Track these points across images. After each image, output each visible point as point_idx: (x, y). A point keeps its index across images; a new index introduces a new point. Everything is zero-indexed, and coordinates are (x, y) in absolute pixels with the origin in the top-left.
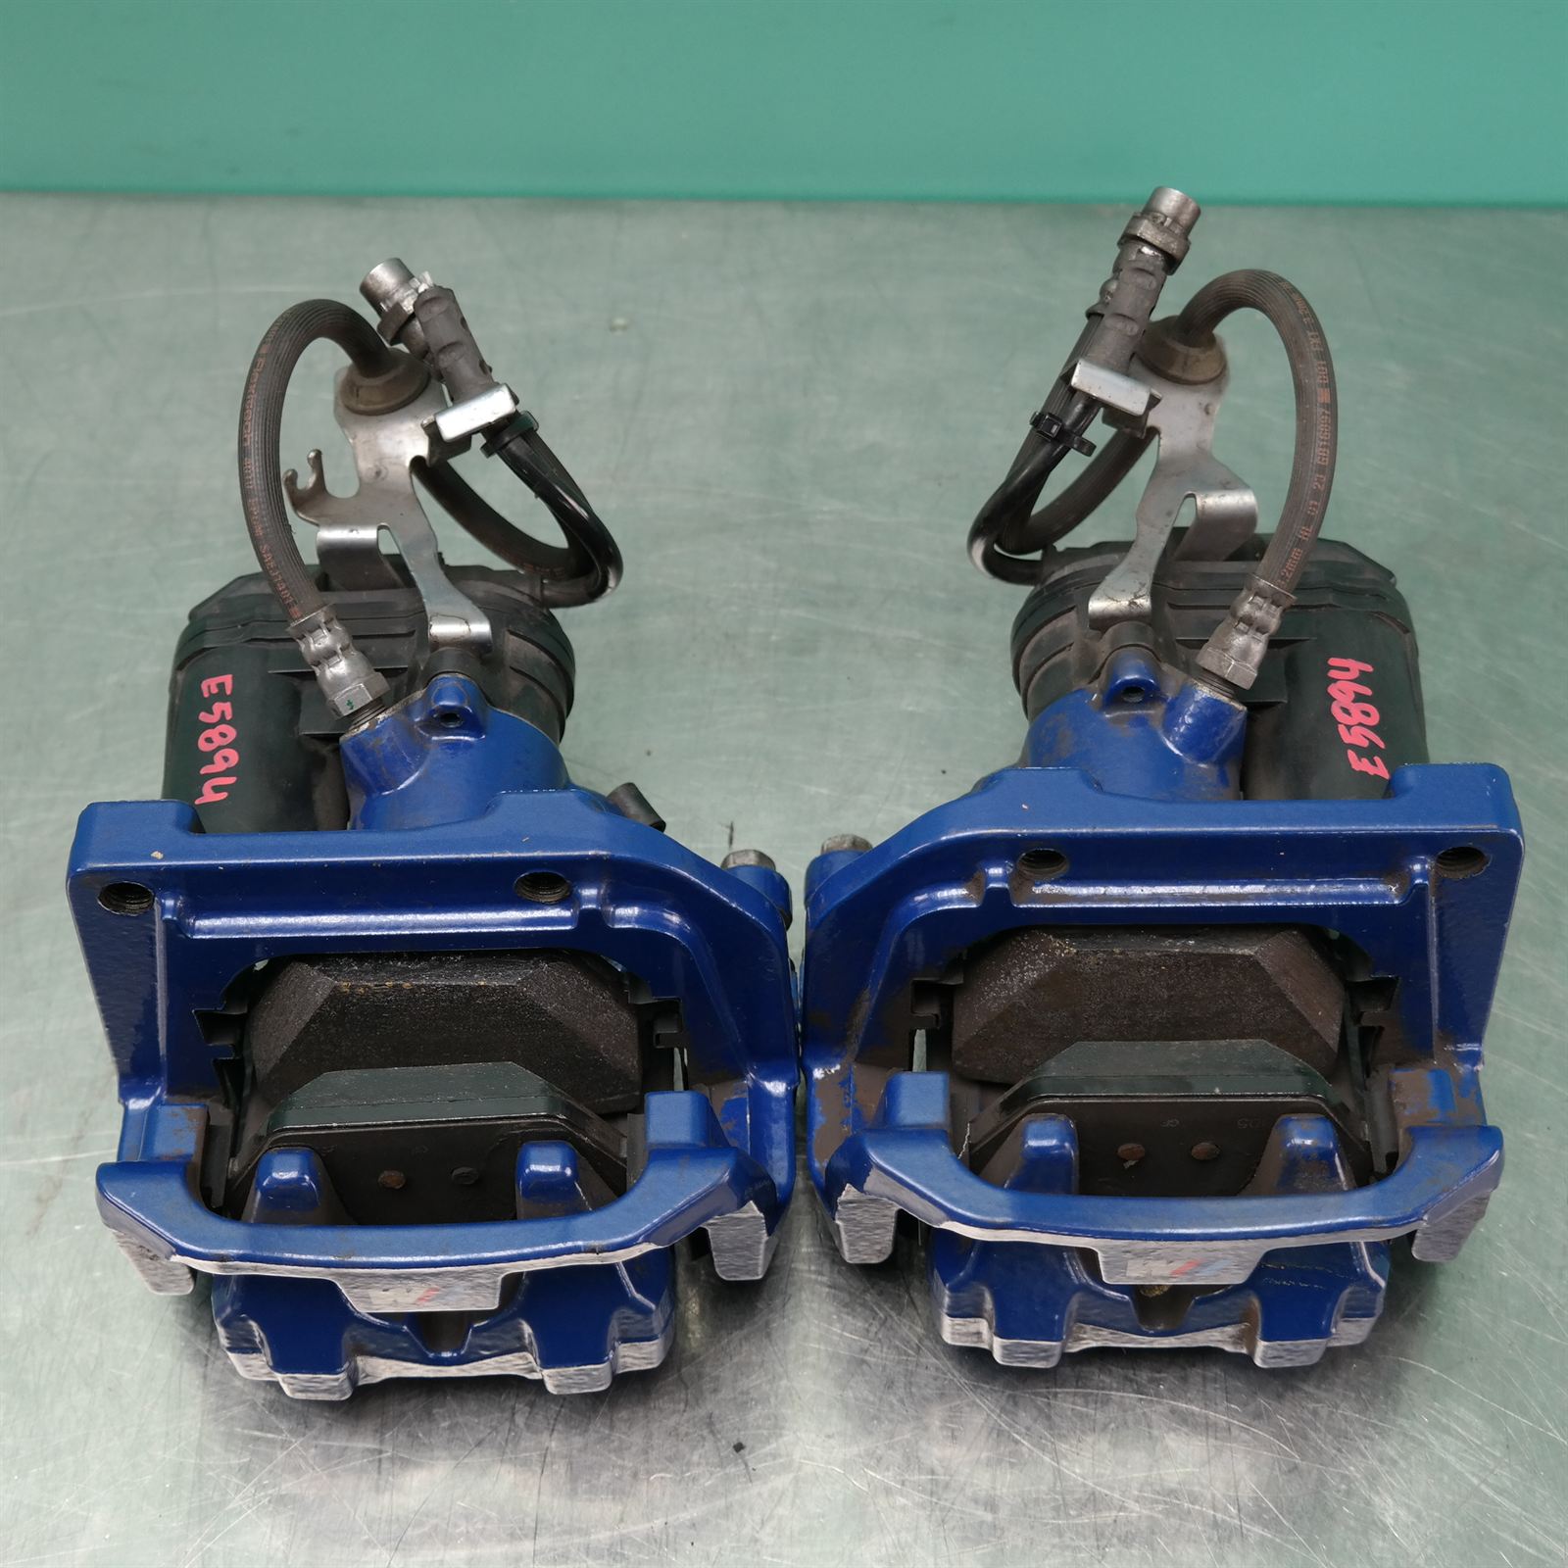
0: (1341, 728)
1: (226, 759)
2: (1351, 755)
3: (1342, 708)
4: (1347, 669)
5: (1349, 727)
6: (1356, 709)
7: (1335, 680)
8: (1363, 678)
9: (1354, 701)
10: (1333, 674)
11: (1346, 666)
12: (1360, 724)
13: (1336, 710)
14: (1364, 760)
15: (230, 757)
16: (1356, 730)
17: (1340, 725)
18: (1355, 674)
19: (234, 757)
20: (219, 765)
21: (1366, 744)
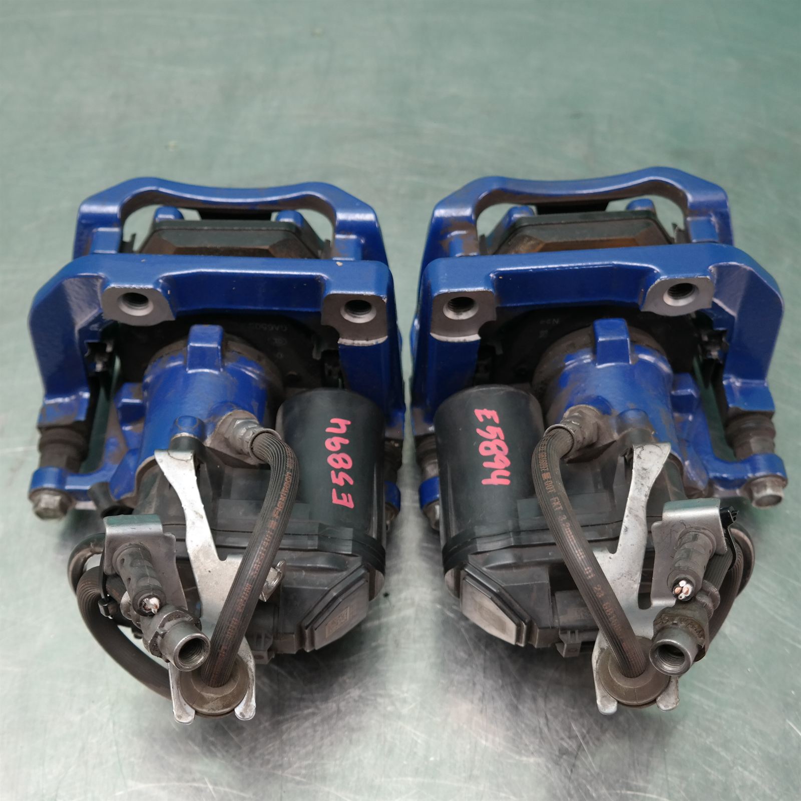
0: (502, 437)
1: (333, 444)
2: (497, 420)
3: (502, 450)
4: (499, 477)
5: (498, 438)
6: (494, 450)
7: (506, 469)
8: (488, 473)
9: (494, 455)
10: (507, 474)
11: (498, 479)
12: (491, 440)
13: (506, 449)
14: (489, 417)
15: (330, 445)
16: (494, 436)
17: (503, 439)
18: (494, 474)
19: (328, 444)
20: (338, 441)
21: (489, 428)
